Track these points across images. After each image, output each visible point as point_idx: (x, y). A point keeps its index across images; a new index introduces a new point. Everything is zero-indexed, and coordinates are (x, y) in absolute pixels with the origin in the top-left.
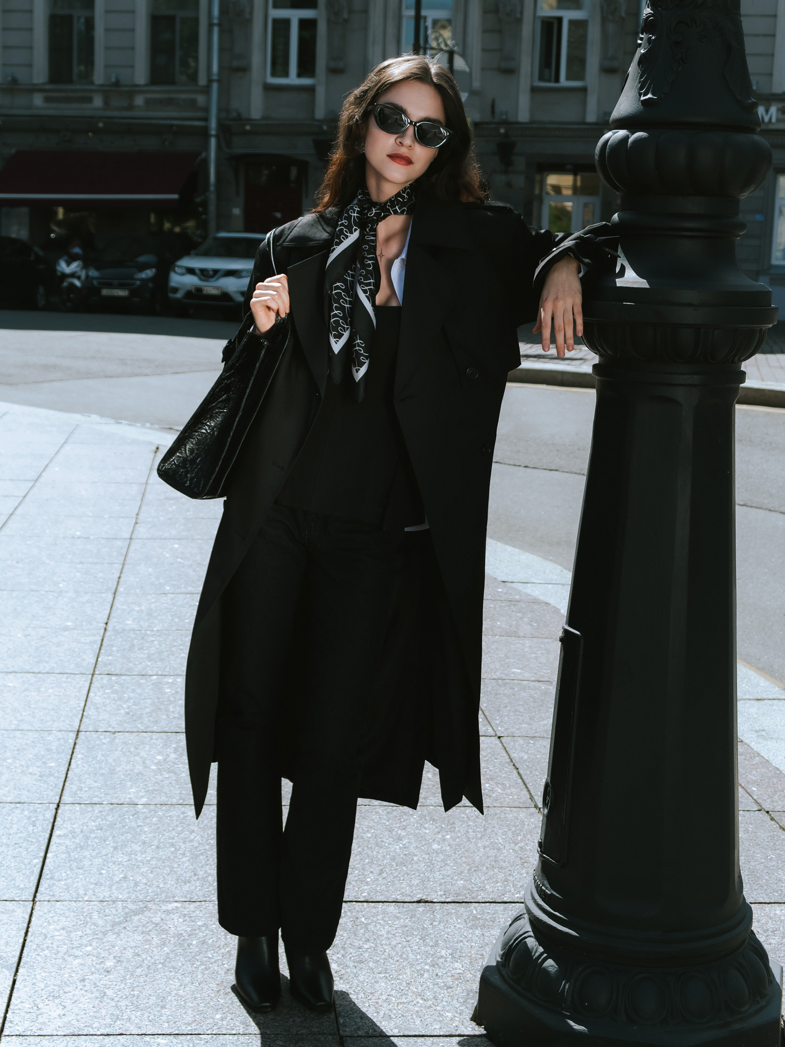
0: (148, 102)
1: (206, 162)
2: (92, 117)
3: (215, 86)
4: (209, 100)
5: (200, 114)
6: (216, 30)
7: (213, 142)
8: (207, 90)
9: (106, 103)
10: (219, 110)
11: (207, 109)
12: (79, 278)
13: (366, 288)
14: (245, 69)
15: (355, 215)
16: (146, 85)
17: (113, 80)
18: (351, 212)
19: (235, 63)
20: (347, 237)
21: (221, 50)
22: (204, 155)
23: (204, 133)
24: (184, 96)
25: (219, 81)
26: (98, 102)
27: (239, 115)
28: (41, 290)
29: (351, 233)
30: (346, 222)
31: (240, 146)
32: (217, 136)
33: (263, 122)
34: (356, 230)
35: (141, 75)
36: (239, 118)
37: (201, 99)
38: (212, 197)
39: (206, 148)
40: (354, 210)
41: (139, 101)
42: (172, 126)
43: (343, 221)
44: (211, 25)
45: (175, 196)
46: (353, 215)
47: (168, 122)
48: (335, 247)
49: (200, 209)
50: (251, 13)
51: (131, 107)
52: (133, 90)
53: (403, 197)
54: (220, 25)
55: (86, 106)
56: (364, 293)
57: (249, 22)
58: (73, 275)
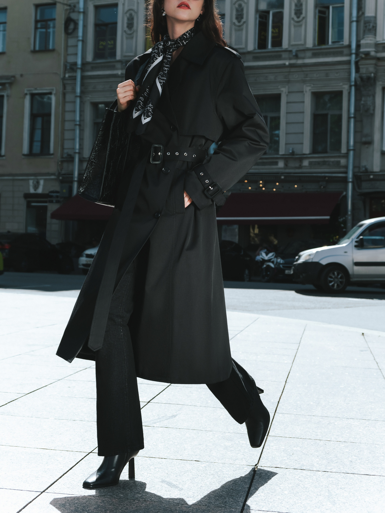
0: (310, 163)
1: (346, 197)
2: (278, 173)
3: (351, 153)
4: (348, 162)
5: (342, 170)
6: (352, 121)
7: (350, 185)
8: (346, 156)
9: (286, 165)
10: (354, 167)
11: (346, 167)
12: (273, 262)
13: (161, 81)
14: (370, 143)
15: (162, 47)
16: (309, 154)
17: (291, 151)
18: (160, 46)
19: (364, 139)
20: (157, 59)
21: (355, 132)
22: (344, 193)
23: (345, 180)
24: (332, 160)
25: (354, 150)
26: (281, 164)
27: (366, 169)
28: (247, 272)
29: (159, 56)
30: (156, 51)
31: (366, 188)
32: (353, 182)
33: (381, 173)
34: (161, 55)
35: (306, 149)
36: (366, 171)
37: (343, 161)
38: (350, 218)
39: (346, 189)
40: (161, 44)
41: (306, 163)
42: (325, 177)
43: (155, 51)
44: (349, 118)
45: (328, 217)
46: (160, 47)
47: (323, 175)
48: (151, 65)
49: (342, 225)
50: (374, 110)
51: (300, 167)
52: (302, 158)
53: (186, 36)
54: (354, 117)
55: (274, 167)
56: (160, 83)
57: (372, 115)
58: (269, 261)
